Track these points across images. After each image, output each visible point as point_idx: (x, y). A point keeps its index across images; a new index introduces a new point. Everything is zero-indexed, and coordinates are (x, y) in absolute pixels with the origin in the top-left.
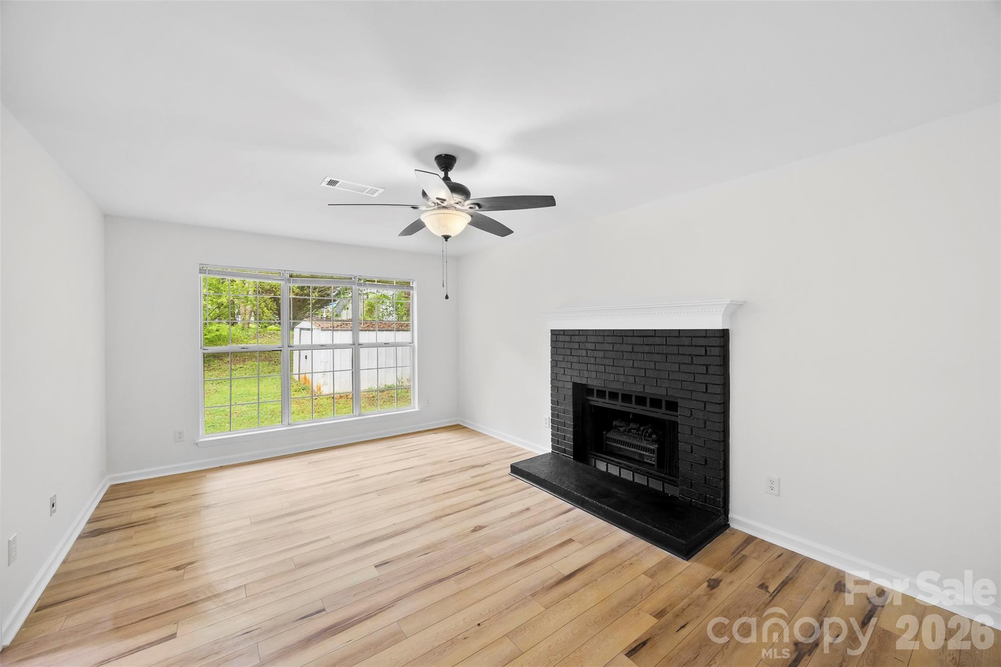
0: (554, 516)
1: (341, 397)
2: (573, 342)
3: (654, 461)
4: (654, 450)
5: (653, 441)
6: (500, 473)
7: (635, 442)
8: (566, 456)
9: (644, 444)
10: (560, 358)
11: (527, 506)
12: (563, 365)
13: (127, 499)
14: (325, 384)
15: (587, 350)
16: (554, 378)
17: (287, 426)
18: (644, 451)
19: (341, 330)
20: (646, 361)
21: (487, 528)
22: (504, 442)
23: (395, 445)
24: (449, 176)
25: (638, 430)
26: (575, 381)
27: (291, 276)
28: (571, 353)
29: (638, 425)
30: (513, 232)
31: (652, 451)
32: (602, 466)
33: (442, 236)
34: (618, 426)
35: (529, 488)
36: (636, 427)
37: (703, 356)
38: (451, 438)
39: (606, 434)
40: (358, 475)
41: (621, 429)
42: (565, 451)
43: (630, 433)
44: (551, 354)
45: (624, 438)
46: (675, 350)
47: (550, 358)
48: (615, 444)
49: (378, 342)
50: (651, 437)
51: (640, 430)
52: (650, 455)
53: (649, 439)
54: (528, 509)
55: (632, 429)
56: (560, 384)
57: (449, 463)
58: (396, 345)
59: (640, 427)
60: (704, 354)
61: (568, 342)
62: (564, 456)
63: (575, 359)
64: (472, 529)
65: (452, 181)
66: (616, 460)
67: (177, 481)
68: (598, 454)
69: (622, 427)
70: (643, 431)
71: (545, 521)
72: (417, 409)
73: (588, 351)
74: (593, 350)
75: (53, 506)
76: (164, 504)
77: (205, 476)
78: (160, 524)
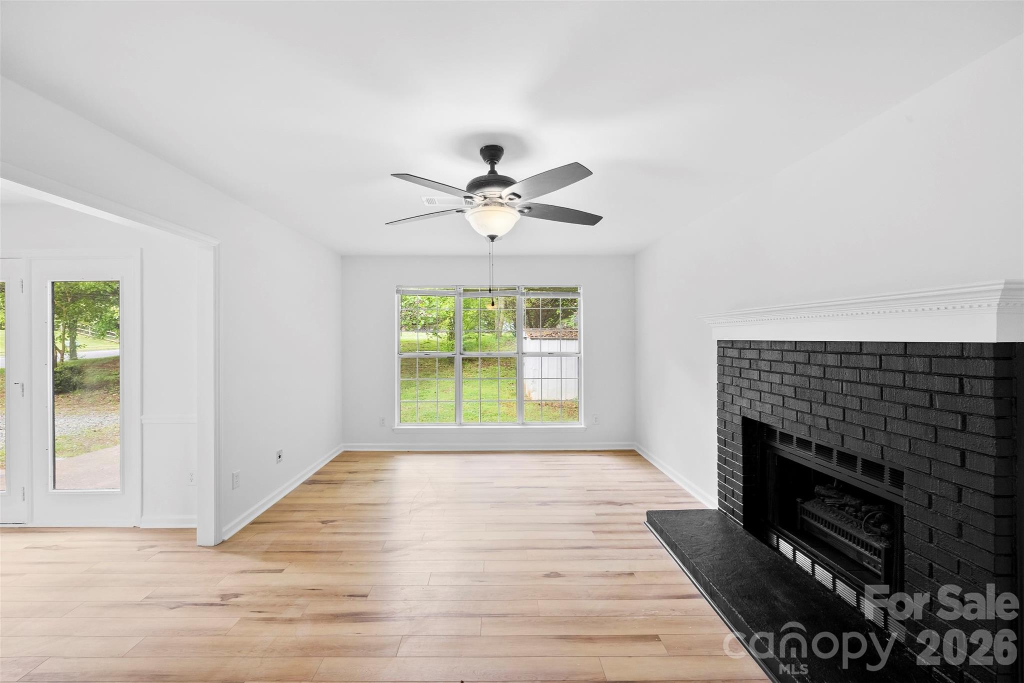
0: (658, 596)
1: (546, 404)
2: (743, 359)
3: (880, 571)
4: (880, 551)
5: (882, 535)
6: (636, 519)
7: (847, 528)
8: (735, 521)
9: (864, 536)
10: (728, 381)
11: (632, 570)
12: (732, 390)
13: (343, 463)
14: (534, 391)
15: (760, 371)
16: (722, 407)
17: (458, 426)
18: (862, 547)
19: (549, 339)
20: (846, 395)
21: (564, 578)
22: (673, 481)
23: (547, 460)
24: (496, 170)
25: (858, 510)
26: (745, 416)
27: (464, 291)
28: (741, 374)
29: (858, 502)
30: (602, 218)
31: (876, 552)
32: (786, 548)
33: (488, 236)
34: (823, 496)
35: (656, 547)
36: (854, 503)
37: (955, 394)
38: (612, 465)
39: (803, 503)
40: (492, 483)
41: (828, 501)
42: (733, 513)
43: (840, 511)
44: (718, 374)
45: (829, 517)
46: (898, 379)
47: (717, 380)
48: (815, 523)
49: (542, 351)
50: (880, 528)
51: (861, 511)
52: (872, 556)
53: (875, 529)
54: (631, 574)
55: (845, 505)
56: (728, 417)
57: (588, 492)
58: (561, 355)
59: (861, 505)
60: (957, 392)
61: (737, 358)
62: (732, 519)
63: (746, 384)
64: (545, 573)
65: (499, 174)
66: (810, 548)
67: (375, 456)
68: (783, 530)
69: (830, 497)
70: (866, 513)
71: (641, 598)
72: (583, 426)
73: (762, 372)
74: (767, 371)
75: (280, 457)
76: (356, 472)
77: (393, 457)
78: (343, 486)
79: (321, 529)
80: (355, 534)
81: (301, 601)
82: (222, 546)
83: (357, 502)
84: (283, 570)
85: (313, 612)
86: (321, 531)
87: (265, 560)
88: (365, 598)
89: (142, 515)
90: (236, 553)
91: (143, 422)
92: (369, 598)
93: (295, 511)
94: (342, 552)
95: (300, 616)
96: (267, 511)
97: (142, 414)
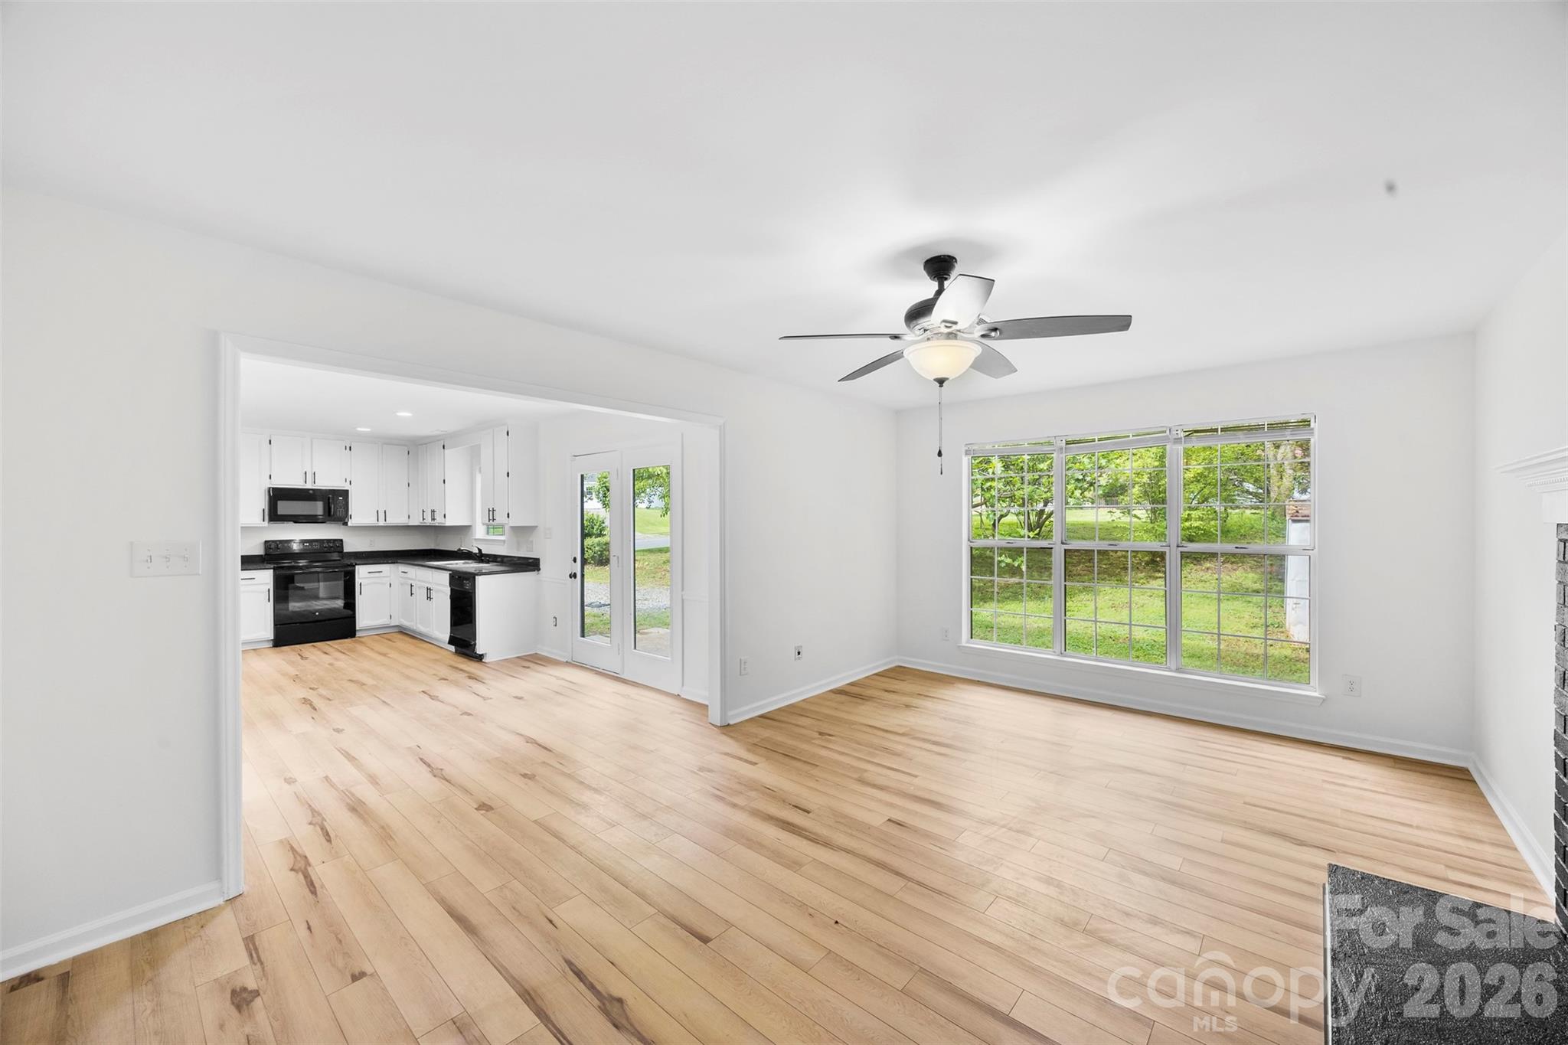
13: (887, 678)
27: (1068, 443)
72: (1317, 694)
75: (799, 653)
76: (894, 692)
77: (953, 683)
78: (868, 703)
79: (814, 739)
80: (843, 754)
81: (753, 794)
82: (726, 728)
83: (870, 724)
84: (756, 764)
85: (756, 807)
86: (813, 741)
87: (749, 750)
88: (806, 814)
89: (683, 685)
90: (732, 737)
91: (684, 597)
92: (810, 815)
93: (802, 715)
94: (817, 766)
95: (743, 805)
96: (780, 710)
97: (683, 590)
